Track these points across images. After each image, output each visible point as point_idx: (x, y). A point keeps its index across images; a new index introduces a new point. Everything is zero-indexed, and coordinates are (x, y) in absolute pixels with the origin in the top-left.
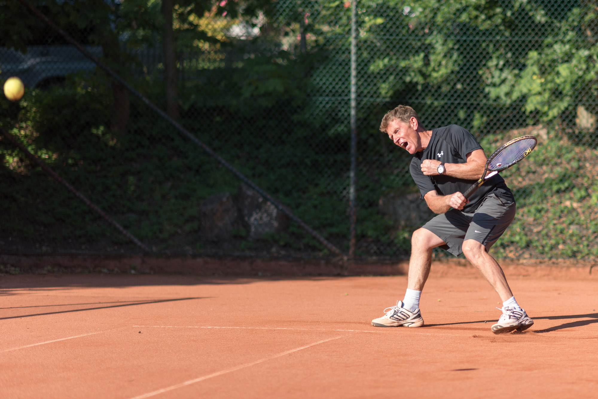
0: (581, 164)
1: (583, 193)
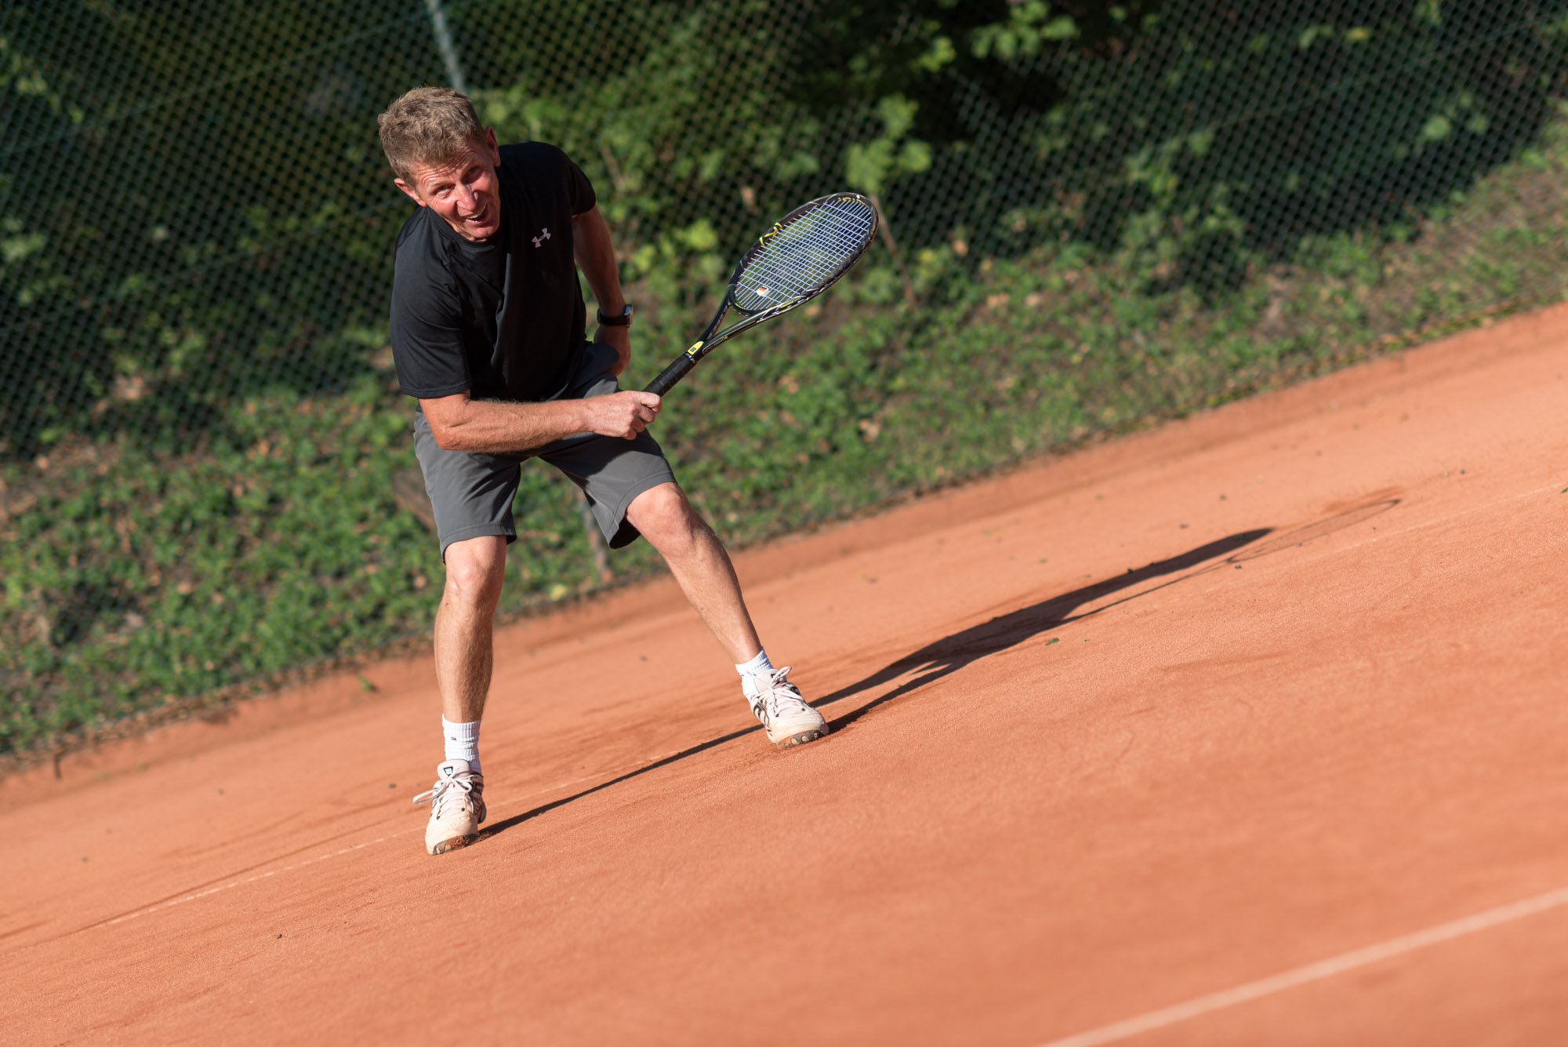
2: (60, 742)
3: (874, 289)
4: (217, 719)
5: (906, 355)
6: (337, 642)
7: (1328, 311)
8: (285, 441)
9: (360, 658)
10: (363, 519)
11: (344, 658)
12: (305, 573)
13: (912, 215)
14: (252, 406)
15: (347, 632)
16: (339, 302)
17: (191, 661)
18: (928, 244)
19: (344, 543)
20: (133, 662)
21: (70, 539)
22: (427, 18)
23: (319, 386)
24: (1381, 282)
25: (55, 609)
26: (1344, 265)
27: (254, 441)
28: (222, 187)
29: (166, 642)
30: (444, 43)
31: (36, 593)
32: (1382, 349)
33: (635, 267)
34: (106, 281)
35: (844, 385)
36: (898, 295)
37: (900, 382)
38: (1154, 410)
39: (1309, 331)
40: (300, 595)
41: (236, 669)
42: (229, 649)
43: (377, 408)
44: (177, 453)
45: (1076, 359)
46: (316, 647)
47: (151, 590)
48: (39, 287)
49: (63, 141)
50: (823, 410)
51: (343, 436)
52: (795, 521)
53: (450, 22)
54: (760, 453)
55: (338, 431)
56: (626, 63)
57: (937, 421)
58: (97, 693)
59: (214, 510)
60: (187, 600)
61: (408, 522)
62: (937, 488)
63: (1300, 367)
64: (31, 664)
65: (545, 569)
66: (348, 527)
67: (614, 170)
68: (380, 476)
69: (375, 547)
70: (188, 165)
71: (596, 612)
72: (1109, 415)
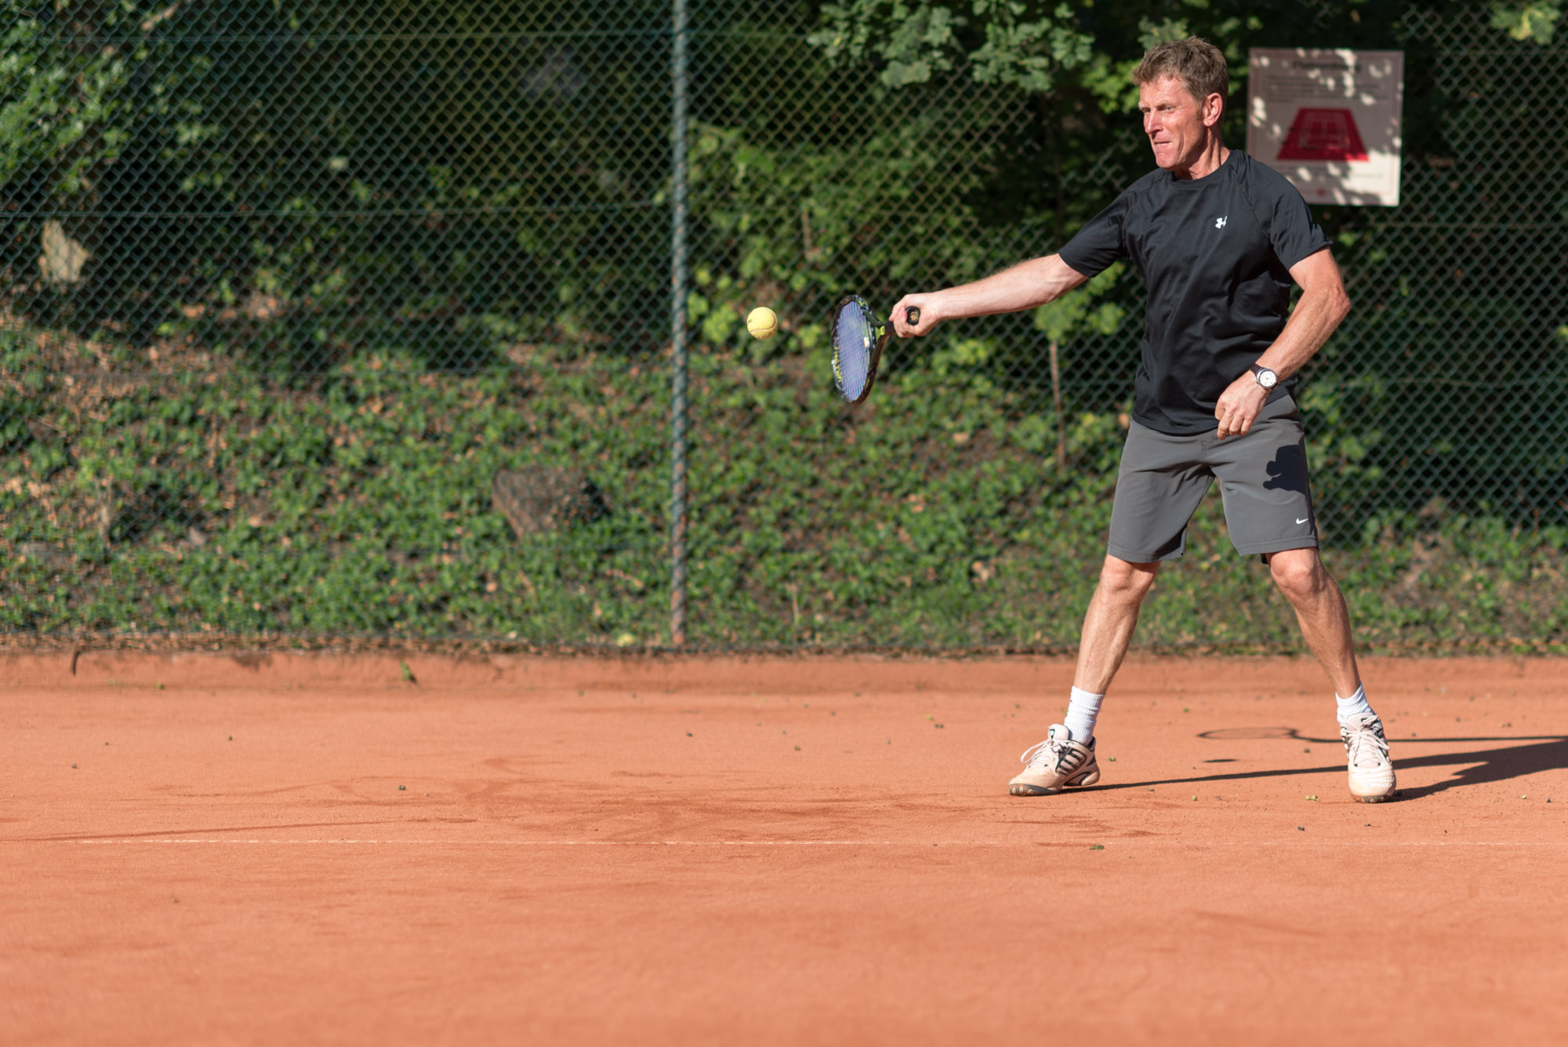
0: (51, 378)
1: (57, 457)
2: (84, 636)
3: (1028, 435)
4: (247, 662)
5: (1039, 510)
6: (391, 620)
7: (1464, 595)
8: (400, 406)
9: (409, 645)
10: (454, 507)
11: (393, 641)
12: (381, 543)
13: (1087, 376)
14: (378, 361)
15: (403, 615)
16: (496, 288)
17: (240, 594)
18: (1094, 409)
19: (427, 526)
20: (183, 579)
21: (157, 439)
22: (668, 36)
23: (451, 365)
24: (1524, 582)
25: (120, 503)
26: (1493, 554)
27: (370, 397)
28: (415, 139)
29: (221, 570)
30: (679, 66)
31: (106, 482)
32: (1506, 648)
33: (800, 342)
34: (272, 196)
35: (969, 521)
36: (1049, 447)
37: (1025, 535)
38: (1265, 640)
39: (1442, 608)
40: (369, 563)
41: (284, 617)
42: (281, 596)
43: (502, 402)
44: (290, 386)
45: (1205, 565)
46: (368, 621)
47: (222, 513)
48: (205, 180)
49: (272, 46)
50: (941, 540)
51: (458, 420)
52: (880, 642)
53: (692, 46)
54: (867, 564)
55: (456, 411)
56: (851, 141)
57: (1050, 585)
58: (136, 600)
59: (309, 453)
60: (255, 534)
61: (498, 523)
62: (1030, 651)
63: (1420, 643)
64: (81, 551)
65: (619, 613)
66: (437, 511)
67: (807, 242)
68: (483, 471)
69: (459, 538)
70: (389, 107)
71: (656, 671)
72: (1220, 630)
